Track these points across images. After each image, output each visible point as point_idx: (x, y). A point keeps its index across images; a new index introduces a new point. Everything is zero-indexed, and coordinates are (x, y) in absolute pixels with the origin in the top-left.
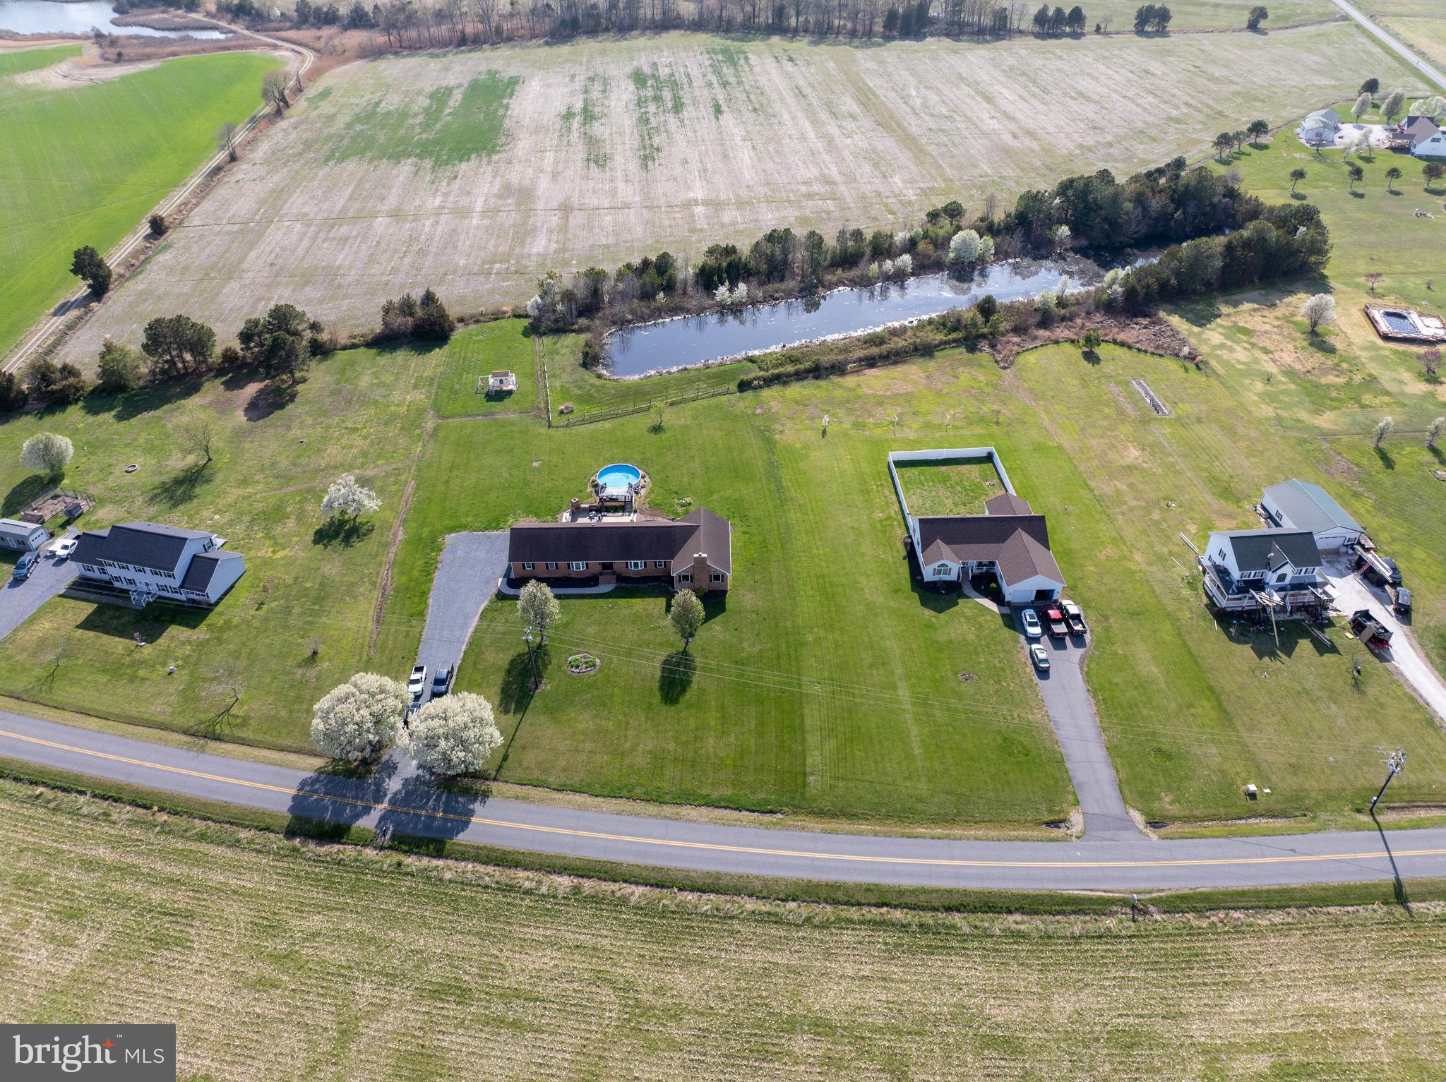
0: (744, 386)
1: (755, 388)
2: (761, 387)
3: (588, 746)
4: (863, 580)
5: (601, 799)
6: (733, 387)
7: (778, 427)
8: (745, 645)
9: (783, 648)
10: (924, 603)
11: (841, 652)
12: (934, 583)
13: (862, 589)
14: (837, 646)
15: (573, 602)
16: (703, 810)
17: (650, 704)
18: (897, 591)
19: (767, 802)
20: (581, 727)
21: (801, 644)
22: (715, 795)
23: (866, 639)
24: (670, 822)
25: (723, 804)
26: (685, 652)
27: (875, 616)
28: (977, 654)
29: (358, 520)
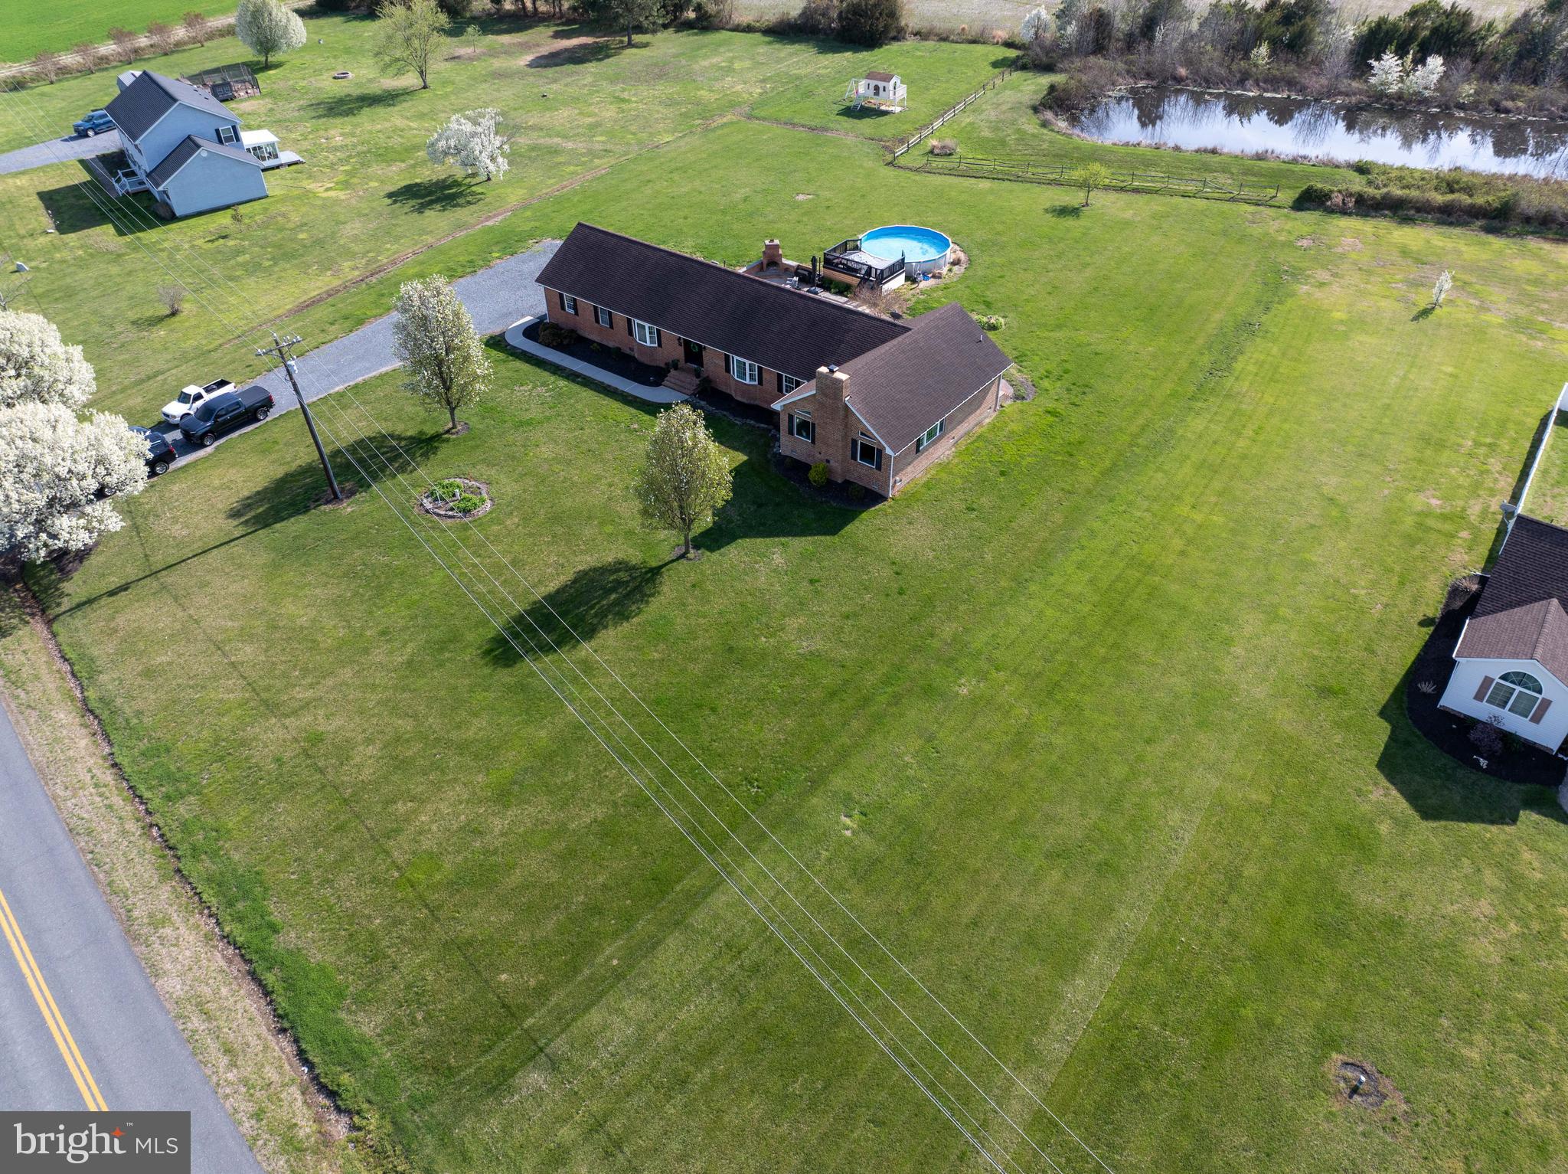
0: (1311, 200)
1: (1331, 211)
2: (1344, 212)
3: (247, 652)
4: (1251, 623)
5: (108, 777)
6: (1287, 196)
7: (1322, 275)
8: (793, 623)
9: (870, 679)
10: (1390, 765)
11: (1010, 767)
12: (1467, 723)
13: (1228, 642)
14: (1019, 744)
15: (587, 394)
16: (217, 959)
17: (454, 638)
18: (1326, 692)
19: (355, 1057)
20: (289, 608)
21: (929, 692)
22: (287, 940)
23: (1119, 771)
24: (114, 931)
25: (270, 978)
26: (653, 574)
27: (1202, 724)
28: (1467, 1024)
29: (474, 189)
